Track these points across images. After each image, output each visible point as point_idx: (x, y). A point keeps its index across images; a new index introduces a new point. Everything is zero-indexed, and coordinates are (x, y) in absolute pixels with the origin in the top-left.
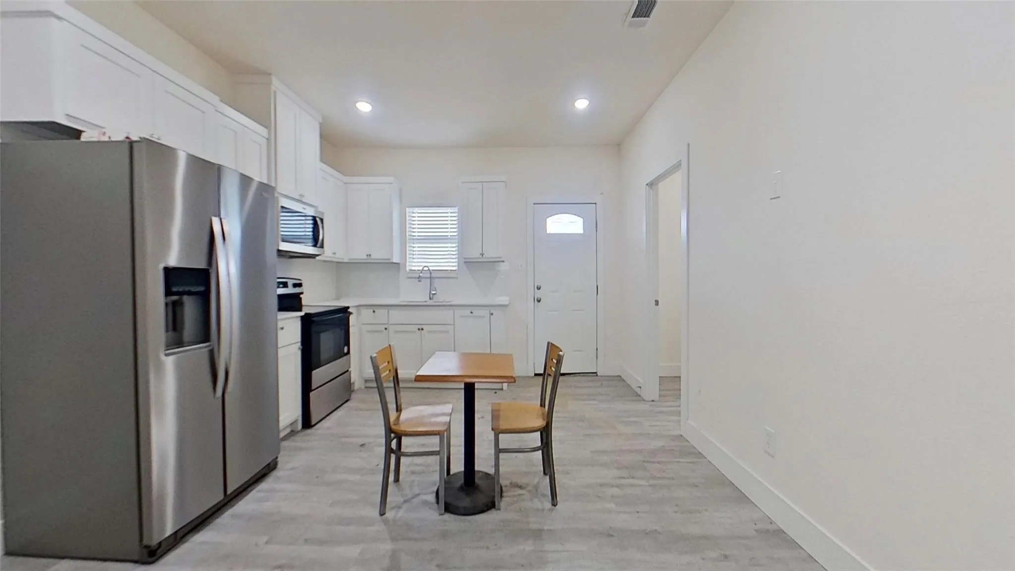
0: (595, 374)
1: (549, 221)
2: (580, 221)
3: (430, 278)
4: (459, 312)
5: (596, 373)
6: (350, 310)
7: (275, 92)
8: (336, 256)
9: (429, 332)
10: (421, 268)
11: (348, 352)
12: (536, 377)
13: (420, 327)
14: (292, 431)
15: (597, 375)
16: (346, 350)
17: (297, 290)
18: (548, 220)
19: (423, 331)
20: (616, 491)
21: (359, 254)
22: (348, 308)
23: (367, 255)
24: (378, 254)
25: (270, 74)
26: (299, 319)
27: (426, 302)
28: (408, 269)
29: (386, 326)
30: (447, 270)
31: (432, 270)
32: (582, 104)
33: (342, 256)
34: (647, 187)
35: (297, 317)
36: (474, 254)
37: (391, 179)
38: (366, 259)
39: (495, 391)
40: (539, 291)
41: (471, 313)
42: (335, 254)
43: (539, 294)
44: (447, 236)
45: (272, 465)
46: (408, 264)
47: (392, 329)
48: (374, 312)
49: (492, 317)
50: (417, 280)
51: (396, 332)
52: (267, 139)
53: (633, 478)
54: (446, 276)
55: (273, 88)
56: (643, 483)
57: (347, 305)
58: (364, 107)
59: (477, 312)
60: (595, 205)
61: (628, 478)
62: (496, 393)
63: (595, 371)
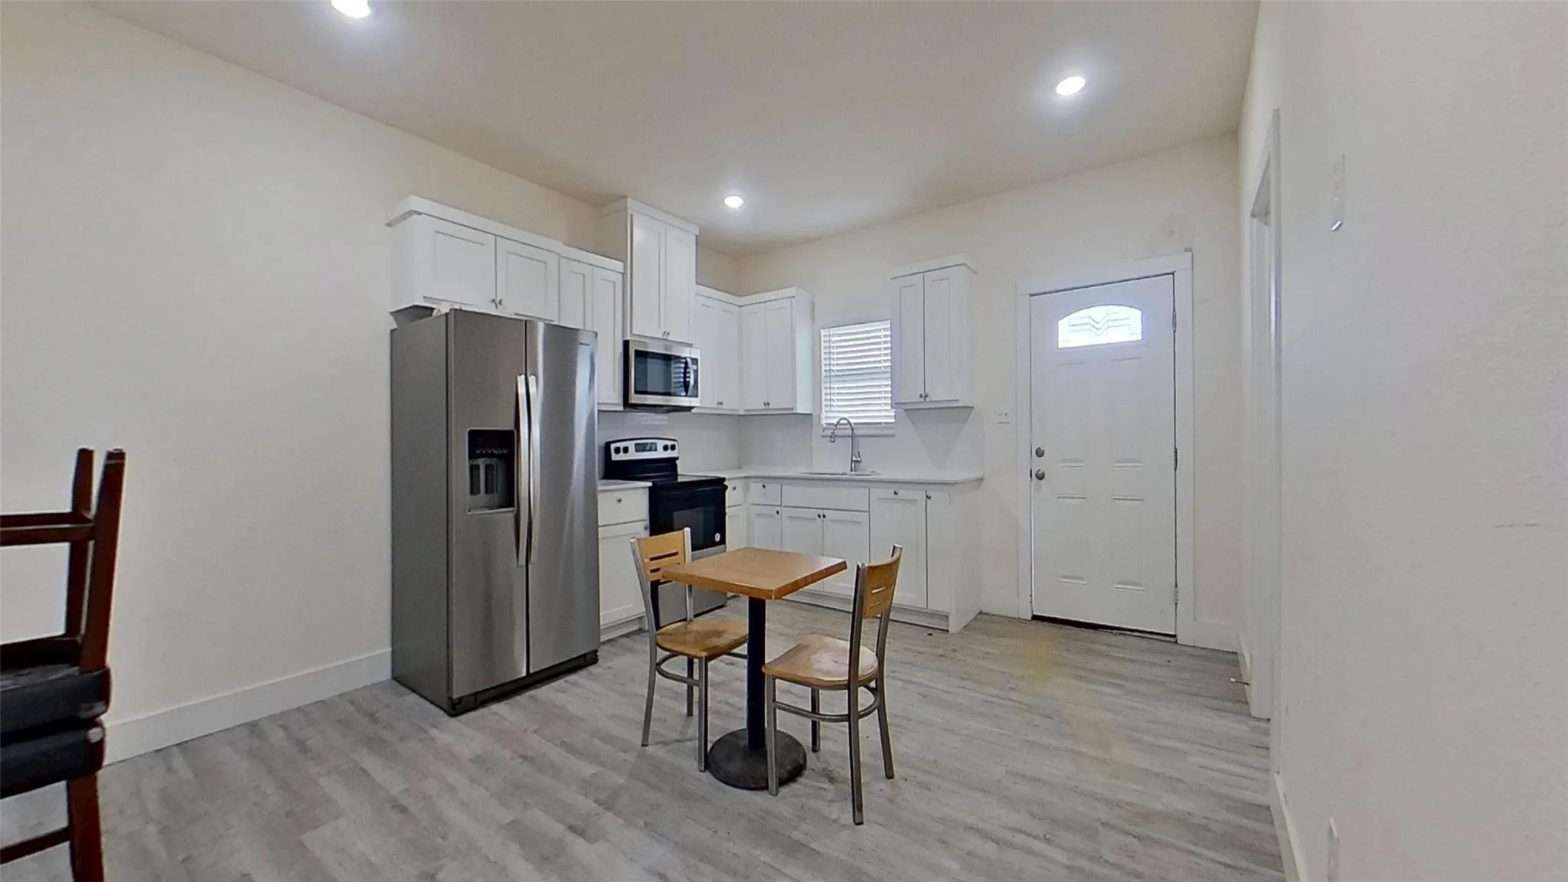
0: (1173, 640)
1: (1063, 325)
2: (1134, 316)
3: (853, 436)
4: (877, 492)
5: (1174, 636)
6: (726, 483)
7: (632, 216)
8: (724, 406)
9: (834, 521)
10: (835, 421)
11: (723, 541)
12: (1034, 622)
13: (821, 512)
14: (640, 629)
15: (1176, 642)
16: (718, 538)
17: (669, 454)
18: (1060, 322)
19: (824, 519)
20: (989, 849)
21: (756, 404)
22: (724, 479)
23: (765, 404)
24: (778, 403)
25: (625, 197)
26: (647, 491)
27: (844, 474)
28: (823, 422)
29: (779, 509)
30: (881, 423)
31: (855, 424)
32: (1071, 87)
33: (733, 404)
34: (1255, 220)
35: (644, 488)
36: (912, 396)
37: (792, 291)
38: (764, 410)
39: (931, 631)
40: (1039, 458)
41: (896, 493)
42: (721, 404)
43: (1039, 464)
44: (880, 367)
45: (588, 657)
46: (823, 415)
47: (785, 512)
48: (764, 486)
49: (929, 501)
50: (829, 439)
51: (791, 518)
52: (623, 274)
53: (1048, 841)
54: (877, 433)
55: (629, 212)
56: (1061, 857)
57: (722, 476)
58: (734, 202)
59: (904, 493)
60: (1172, 276)
61: (1036, 838)
62: (931, 634)
63: (1173, 633)
